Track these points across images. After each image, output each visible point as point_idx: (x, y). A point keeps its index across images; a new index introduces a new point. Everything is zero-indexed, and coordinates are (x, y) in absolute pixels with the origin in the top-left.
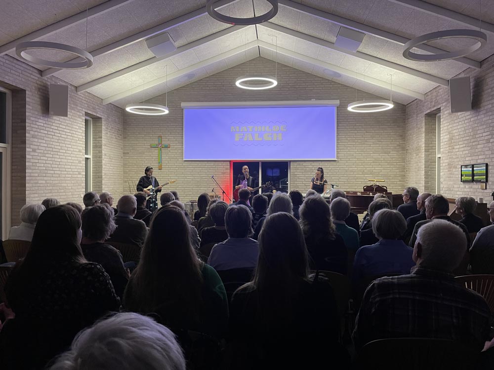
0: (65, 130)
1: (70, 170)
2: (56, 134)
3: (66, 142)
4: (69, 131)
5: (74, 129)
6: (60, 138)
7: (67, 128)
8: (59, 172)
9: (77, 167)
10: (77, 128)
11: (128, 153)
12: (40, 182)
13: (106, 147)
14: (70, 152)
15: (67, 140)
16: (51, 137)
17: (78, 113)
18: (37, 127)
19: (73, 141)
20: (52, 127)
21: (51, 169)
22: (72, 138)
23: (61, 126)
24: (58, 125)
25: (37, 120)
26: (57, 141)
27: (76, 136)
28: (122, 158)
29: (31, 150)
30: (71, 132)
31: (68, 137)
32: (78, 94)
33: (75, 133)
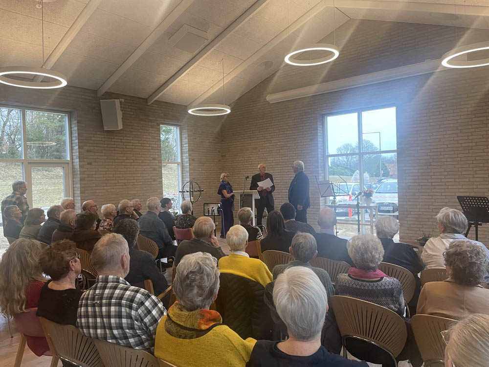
0: (132, 141)
1: (141, 178)
2: (118, 146)
3: (133, 153)
4: (138, 142)
5: (144, 139)
6: (125, 149)
7: (134, 139)
8: (125, 181)
9: (150, 175)
10: (150, 137)
11: (225, 156)
12: (98, 191)
13: (193, 152)
14: (141, 161)
15: (134, 150)
16: (113, 149)
17: (150, 123)
18: (92, 142)
19: (143, 150)
20: (113, 140)
21: (114, 178)
22: (142, 148)
23: (125, 138)
24: (122, 138)
25: (92, 136)
26: (120, 152)
27: (148, 145)
28: (220, 161)
29: (86, 163)
30: (140, 142)
31: (136, 147)
32: (149, 106)
33: (146, 142)
